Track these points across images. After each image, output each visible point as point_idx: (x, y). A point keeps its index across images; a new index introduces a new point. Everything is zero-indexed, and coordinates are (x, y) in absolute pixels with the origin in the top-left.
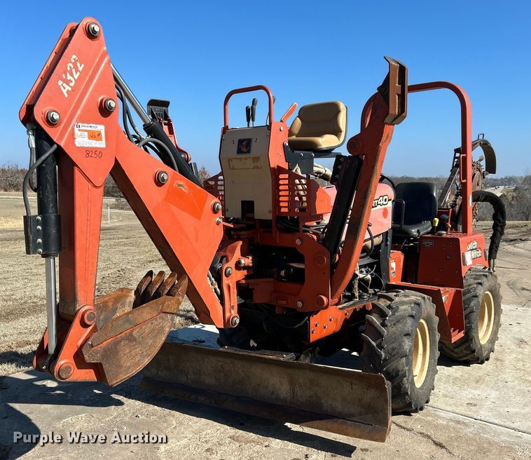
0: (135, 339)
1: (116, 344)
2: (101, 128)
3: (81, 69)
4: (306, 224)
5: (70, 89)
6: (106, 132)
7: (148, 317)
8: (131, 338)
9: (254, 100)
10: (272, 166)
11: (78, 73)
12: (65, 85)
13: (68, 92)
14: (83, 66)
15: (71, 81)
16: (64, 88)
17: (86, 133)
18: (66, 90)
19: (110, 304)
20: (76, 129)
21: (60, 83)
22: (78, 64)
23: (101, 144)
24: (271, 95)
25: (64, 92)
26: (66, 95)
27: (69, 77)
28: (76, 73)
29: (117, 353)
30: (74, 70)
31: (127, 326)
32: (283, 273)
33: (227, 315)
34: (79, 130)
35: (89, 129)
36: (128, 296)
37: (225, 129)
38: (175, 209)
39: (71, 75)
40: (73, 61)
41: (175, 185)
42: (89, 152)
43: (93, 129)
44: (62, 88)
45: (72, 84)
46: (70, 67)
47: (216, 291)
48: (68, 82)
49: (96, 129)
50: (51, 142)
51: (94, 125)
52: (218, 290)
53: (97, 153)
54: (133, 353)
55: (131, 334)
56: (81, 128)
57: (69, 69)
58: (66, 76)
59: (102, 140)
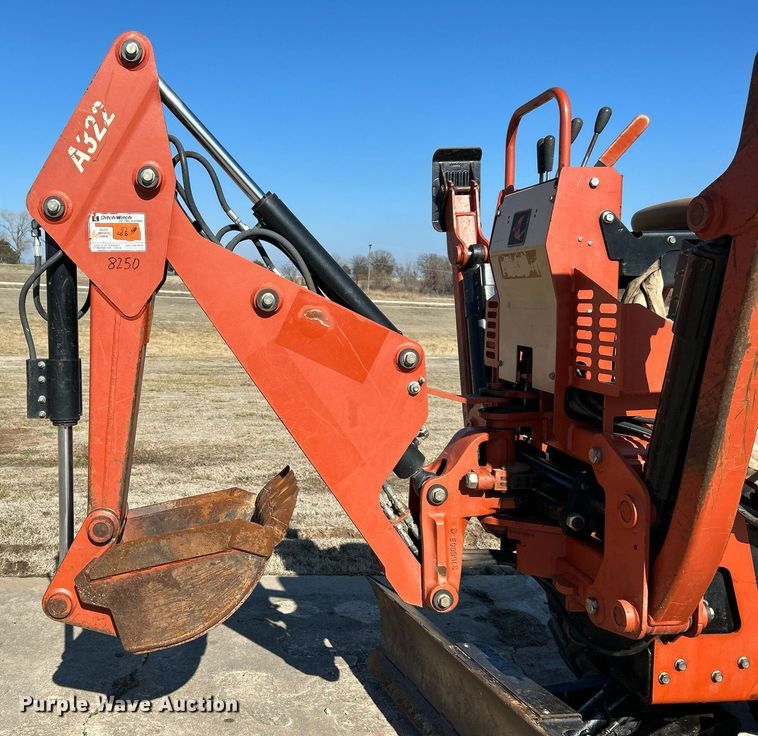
0: (176, 585)
1: (140, 584)
2: (139, 219)
3: (109, 122)
5: (88, 158)
6: (148, 225)
7: (203, 551)
8: (167, 581)
10: (554, 272)
11: (104, 130)
12: (79, 153)
13: (84, 164)
14: (113, 116)
15: (90, 145)
16: (78, 158)
17: (110, 229)
18: (81, 161)
19: (206, 512)
20: (92, 224)
21: (71, 151)
22: (105, 115)
23: (139, 245)
25: (79, 164)
26: (81, 169)
27: (88, 139)
28: (100, 132)
29: (140, 600)
30: (96, 127)
31: (157, 559)
34: (97, 225)
35: (116, 221)
37: (509, 190)
38: (300, 361)
39: (92, 134)
40: (95, 111)
41: (301, 314)
42: (115, 260)
43: (124, 221)
44: (75, 160)
45: (91, 151)
46: (90, 122)
48: (84, 148)
49: (130, 221)
51: (125, 215)
53: (131, 261)
54: (174, 607)
56: (101, 221)
57: (87, 125)
58: (82, 138)
59: (139, 238)
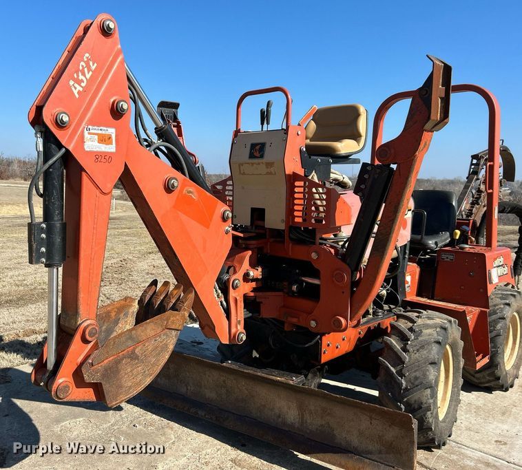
0: (137, 358)
1: (118, 362)
2: (112, 131)
3: (93, 68)
4: (324, 236)
5: (81, 89)
6: (117, 136)
7: (153, 333)
8: (133, 356)
9: (269, 102)
10: (287, 173)
11: (91, 73)
12: (76, 85)
13: (79, 92)
14: (95, 65)
15: (82, 81)
16: (75, 88)
17: (96, 137)
18: (77, 90)
19: (113, 314)
20: (86, 133)
21: (71, 83)
22: (91, 63)
23: (111, 148)
24: (289, 97)
25: (76, 92)
26: (77, 96)
27: (81, 77)
28: (88, 73)
29: (118, 371)
30: (86, 70)
31: (130, 343)
32: (294, 288)
33: (233, 330)
34: (89, 134)
35: (100, 132)
36: (131, 306)
37: (237, 132)
38: (184, 217)
39: (84, 74)
40: (86, 60)
41: (185, 192)
42: (99, 156)
43: (104, 132)
44: (73, 89)
45: (83, 85)
46: (82, 66)
47: (222, 305)
48: (79, 82)
49: (107, 133)
50: (60, 146)
51: (105, 129)
52: (224, 303)
53: (107, 158)
54: (135, 372)
55: (133, 352)
56: (91, 131)
57: (81, 68)
58: (78, 76)
59: (112, 144)
